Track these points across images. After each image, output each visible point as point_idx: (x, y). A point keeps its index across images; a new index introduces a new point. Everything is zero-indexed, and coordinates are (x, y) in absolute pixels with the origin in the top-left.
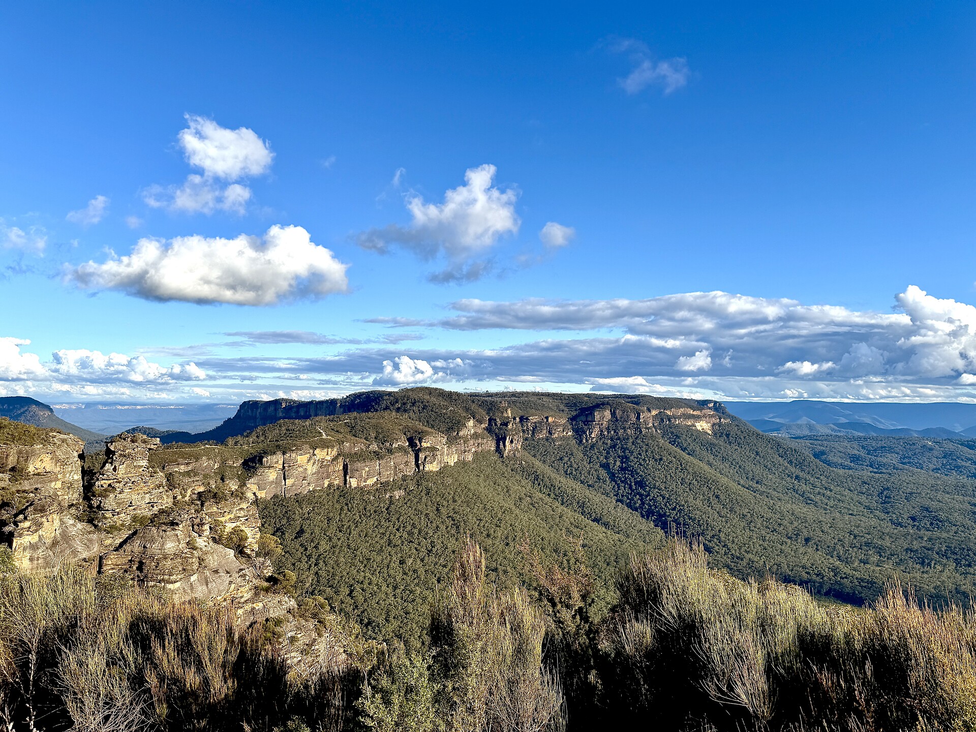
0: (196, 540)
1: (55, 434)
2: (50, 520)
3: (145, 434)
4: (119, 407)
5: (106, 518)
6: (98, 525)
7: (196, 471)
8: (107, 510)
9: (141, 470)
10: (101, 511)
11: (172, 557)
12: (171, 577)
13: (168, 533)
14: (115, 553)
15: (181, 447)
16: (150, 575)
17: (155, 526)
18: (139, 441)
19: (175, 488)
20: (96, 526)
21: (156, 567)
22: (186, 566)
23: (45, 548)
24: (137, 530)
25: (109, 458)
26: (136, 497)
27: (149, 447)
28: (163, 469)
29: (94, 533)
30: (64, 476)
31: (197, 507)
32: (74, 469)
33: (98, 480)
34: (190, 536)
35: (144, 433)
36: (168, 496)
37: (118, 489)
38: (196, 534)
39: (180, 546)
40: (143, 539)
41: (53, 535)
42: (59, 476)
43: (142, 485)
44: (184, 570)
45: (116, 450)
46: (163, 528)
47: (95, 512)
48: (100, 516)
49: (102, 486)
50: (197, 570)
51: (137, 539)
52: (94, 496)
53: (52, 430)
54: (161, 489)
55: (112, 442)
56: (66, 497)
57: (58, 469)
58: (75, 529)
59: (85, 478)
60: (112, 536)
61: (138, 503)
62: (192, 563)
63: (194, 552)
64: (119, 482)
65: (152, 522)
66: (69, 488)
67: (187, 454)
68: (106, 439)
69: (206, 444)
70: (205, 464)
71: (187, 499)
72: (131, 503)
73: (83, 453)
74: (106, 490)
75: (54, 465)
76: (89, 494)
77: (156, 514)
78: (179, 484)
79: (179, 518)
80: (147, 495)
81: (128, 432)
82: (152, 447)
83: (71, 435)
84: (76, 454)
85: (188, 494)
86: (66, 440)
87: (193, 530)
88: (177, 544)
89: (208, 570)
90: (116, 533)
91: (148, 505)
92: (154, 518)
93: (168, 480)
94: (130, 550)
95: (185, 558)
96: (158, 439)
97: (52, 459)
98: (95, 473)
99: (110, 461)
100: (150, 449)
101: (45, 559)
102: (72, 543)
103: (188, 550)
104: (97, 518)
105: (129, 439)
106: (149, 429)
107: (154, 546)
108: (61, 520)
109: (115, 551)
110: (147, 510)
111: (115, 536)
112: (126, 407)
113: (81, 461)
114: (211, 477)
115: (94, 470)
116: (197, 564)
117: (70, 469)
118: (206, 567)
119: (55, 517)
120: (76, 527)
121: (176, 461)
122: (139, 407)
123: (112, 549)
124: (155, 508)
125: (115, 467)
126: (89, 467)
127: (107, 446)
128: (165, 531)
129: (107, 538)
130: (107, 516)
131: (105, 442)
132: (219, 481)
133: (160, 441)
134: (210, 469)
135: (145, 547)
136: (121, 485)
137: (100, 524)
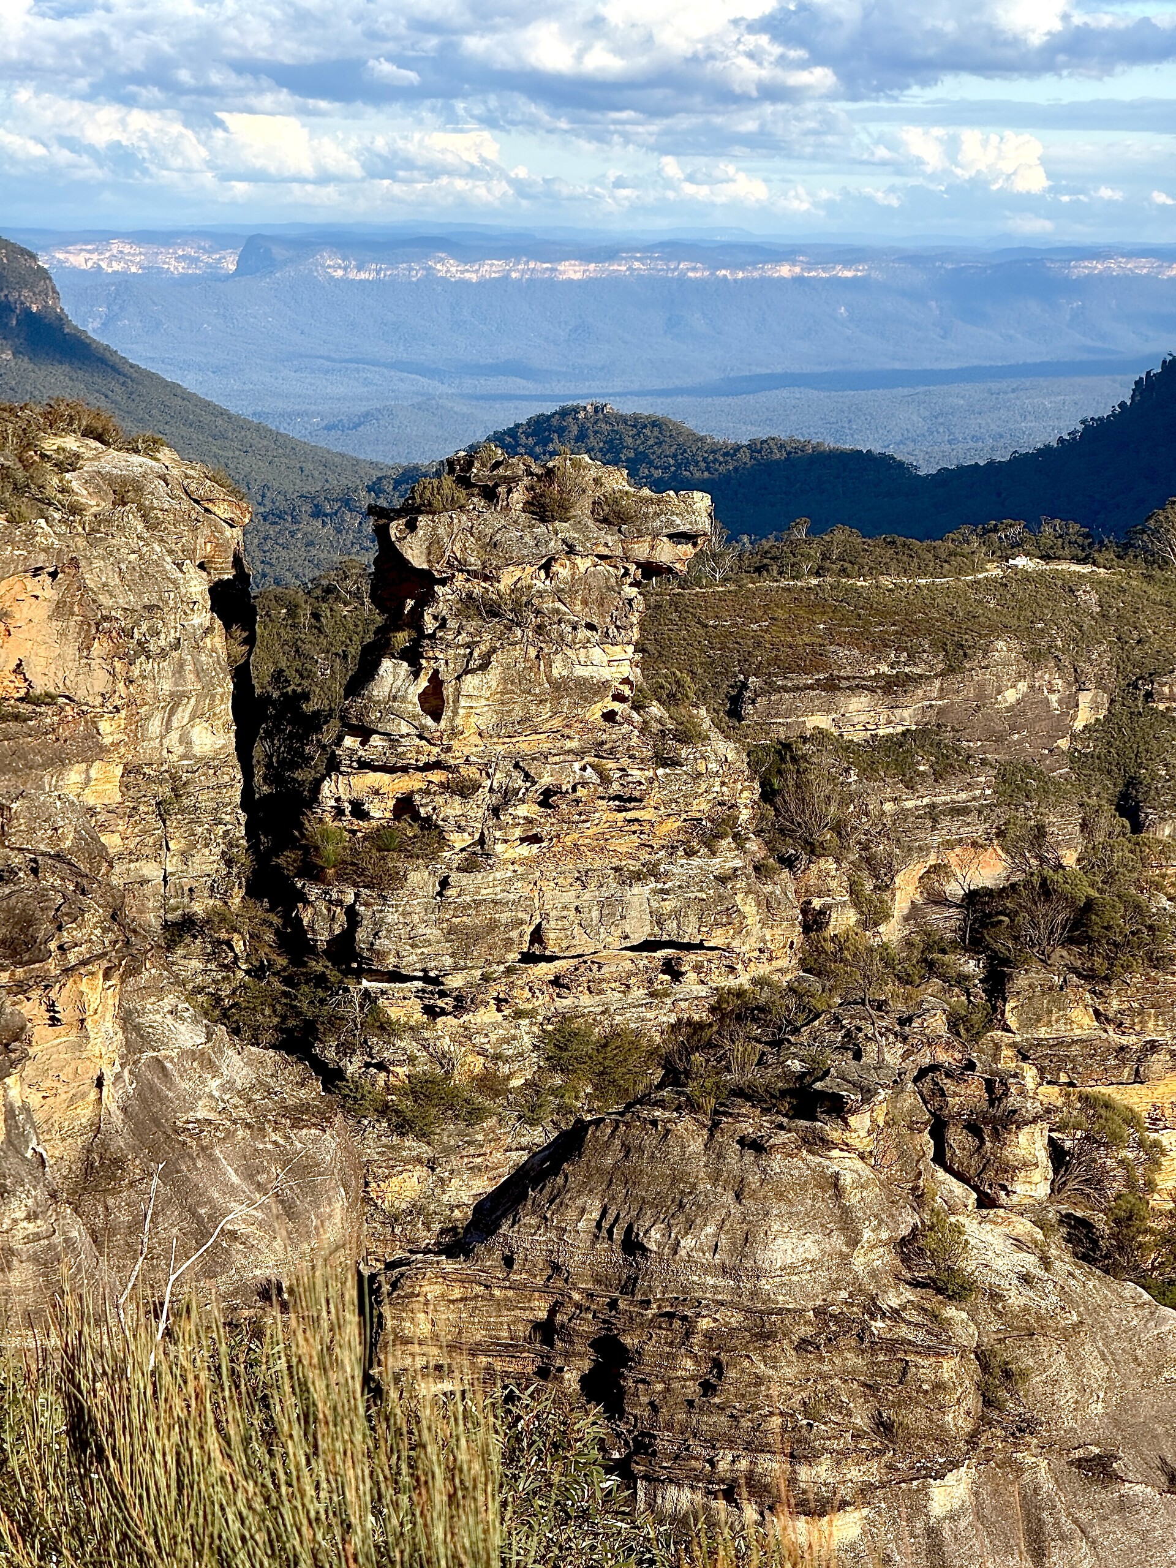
0: (958, 1229)
1: (71, 443)
2: (66, 1013)
3: (615, 462)
4: (449, 268)
5: (386, 1028)
6: (339, 1074)
7: (947, 736)
8: (396, 976)
9: (595, 712)
10: (358, 974)
11: (805, 1331)
12: (804, 1473)
13: (776, 1163)
14: (449, 1265)
15: (849, 564)
16: (664, 1441)
17: (693, 1106)
18: (582, 509)
19: (814, 850)
20: (331, 1077)
21: (708, 1388)
22: (900, 1404)
23: (40, 1193)
24: (581, 1127)
25: (396, 621)
26: (569, 897)
27: (641, 551)
28: (735, 713)
29: (324, 1121)
30: (136, 729)
31: (958, 999)
32: (191, 683)
33: (333, 766)
34: (919, 1198)
35: (610, 455)
36: (768, 906)
37: (459, 840)
38: (958, 1188)
39: (859, 1261)
40: (620, 1191)
41: (85, 1113)
42: (104, 726)
43: (605, 815)
44: (884, 1428)
45: (439, 569)
46: (747, 1128)
47: (321, 980)
48: (355, 1012)
49: (359, 811)
50: (972, 1439)
51: (585, 1187)
52: (315, 874)
53: (54, 420)
54: (727, 858)
55: (411, 513)
56: (151, 870)
57: (100, 680)
58: (214, 1085)
59: (259, 750)
60: (424, 1150)
61: (584, 944)
62: (939, 1386)
63: (951, 1312)
64: (464, 790)
65: (674, 1077)
66: (163, 811)
67: (884, 613)
68: (374, 488)
69: (1016, 546)
70: (1011, 696)
71: (891, 932)
72: (537, 936)
73: (242, 576)
74: (380, 840)
75: (71, 650)
76: (286, 860)
77: (698, 1027)
78: (838, 828)
79: (846, 1063)
80: (640, 892)
81: (508, 440)
82: (666, 553)
83: (166, 455)
84: (197, 586)
85: (900, 905)
86: (139, 489)
87: (939, 1158)
88: (838, 1242)
89: (1047, 1447)
90: (448, 1133)
91: (643, 959)
92: (686, 1051)
93: (768, 795)
94: (539, 1255)
95: (892, 1346)
96: (702, 501)
97: (61, 610)
98: (315, 722)
99: (402, 639)
100: (650, 569)
101: (46, 1263)
102: (197, 1173)
103: (909, 1295)
104: (335, 1022)
105: (518, 497)
106: (638, 424)
107: (687, 1242)
108: (127, 1019)
109: (451, 1251)
110: (638, 993)
111: (448, 1151)
112: (492, 269)
113: (229, 635)
114: (1049, 790)
115: (306, 696)
116: (972, 1402)
117: (166, 686)
118: (1026, 1426)
119: (93, 999)
120: (215, 1071)
121: (816, 660)
122: (572, 271)
123: (427, 1238)
124: (691, 985)
125: (436, 682)
126: (278, 677)
127: (382, 533)
128: (757, 1146)
129: (396, 1163)
130: (394, 1013)
131: (373, 510)
132: (1109, 821)
133: (717, 513)
134: (1041, 727)
135: (632, 1246)
136: (477, 809)
137: (353, 1067)
